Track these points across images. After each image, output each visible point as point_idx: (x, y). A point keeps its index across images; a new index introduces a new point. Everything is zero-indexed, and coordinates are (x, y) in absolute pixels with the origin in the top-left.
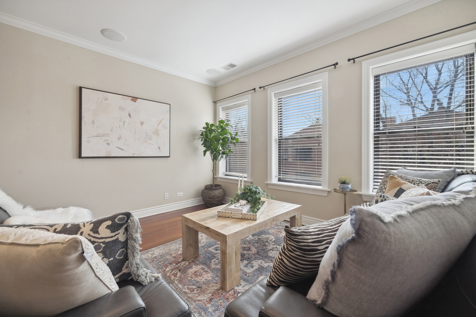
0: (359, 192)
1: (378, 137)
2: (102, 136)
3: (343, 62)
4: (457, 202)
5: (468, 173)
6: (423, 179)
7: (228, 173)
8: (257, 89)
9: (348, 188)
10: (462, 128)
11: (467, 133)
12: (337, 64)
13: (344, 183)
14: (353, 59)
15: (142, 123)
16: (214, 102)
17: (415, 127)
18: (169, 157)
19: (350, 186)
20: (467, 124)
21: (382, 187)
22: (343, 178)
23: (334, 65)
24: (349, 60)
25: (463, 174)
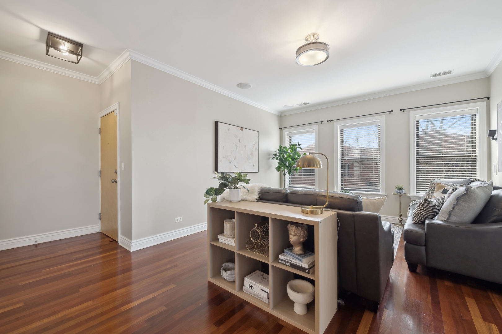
0: (408, 195)
1: (419, 160)
2: (227, 157)
3: (397, 111)
4: (486, 186)
5: (476, 181)
6: (455, 184)
7: (291, 185)
8: (325, 121)
9: (403, 192)
10: (470, 156)
11: (473, 159)
12: (392, 111)
13: (400, 189)
14: (404, 110)
15: (245, 147)
16: (280, 128)
17: (443, 154)
18: (258, 172)
19: (404, 191)
20: (473, 153)
21: (430, 189)
22: (400, 185)
23: (390, 112)
24: (401, 110)
25: (474, 181)
